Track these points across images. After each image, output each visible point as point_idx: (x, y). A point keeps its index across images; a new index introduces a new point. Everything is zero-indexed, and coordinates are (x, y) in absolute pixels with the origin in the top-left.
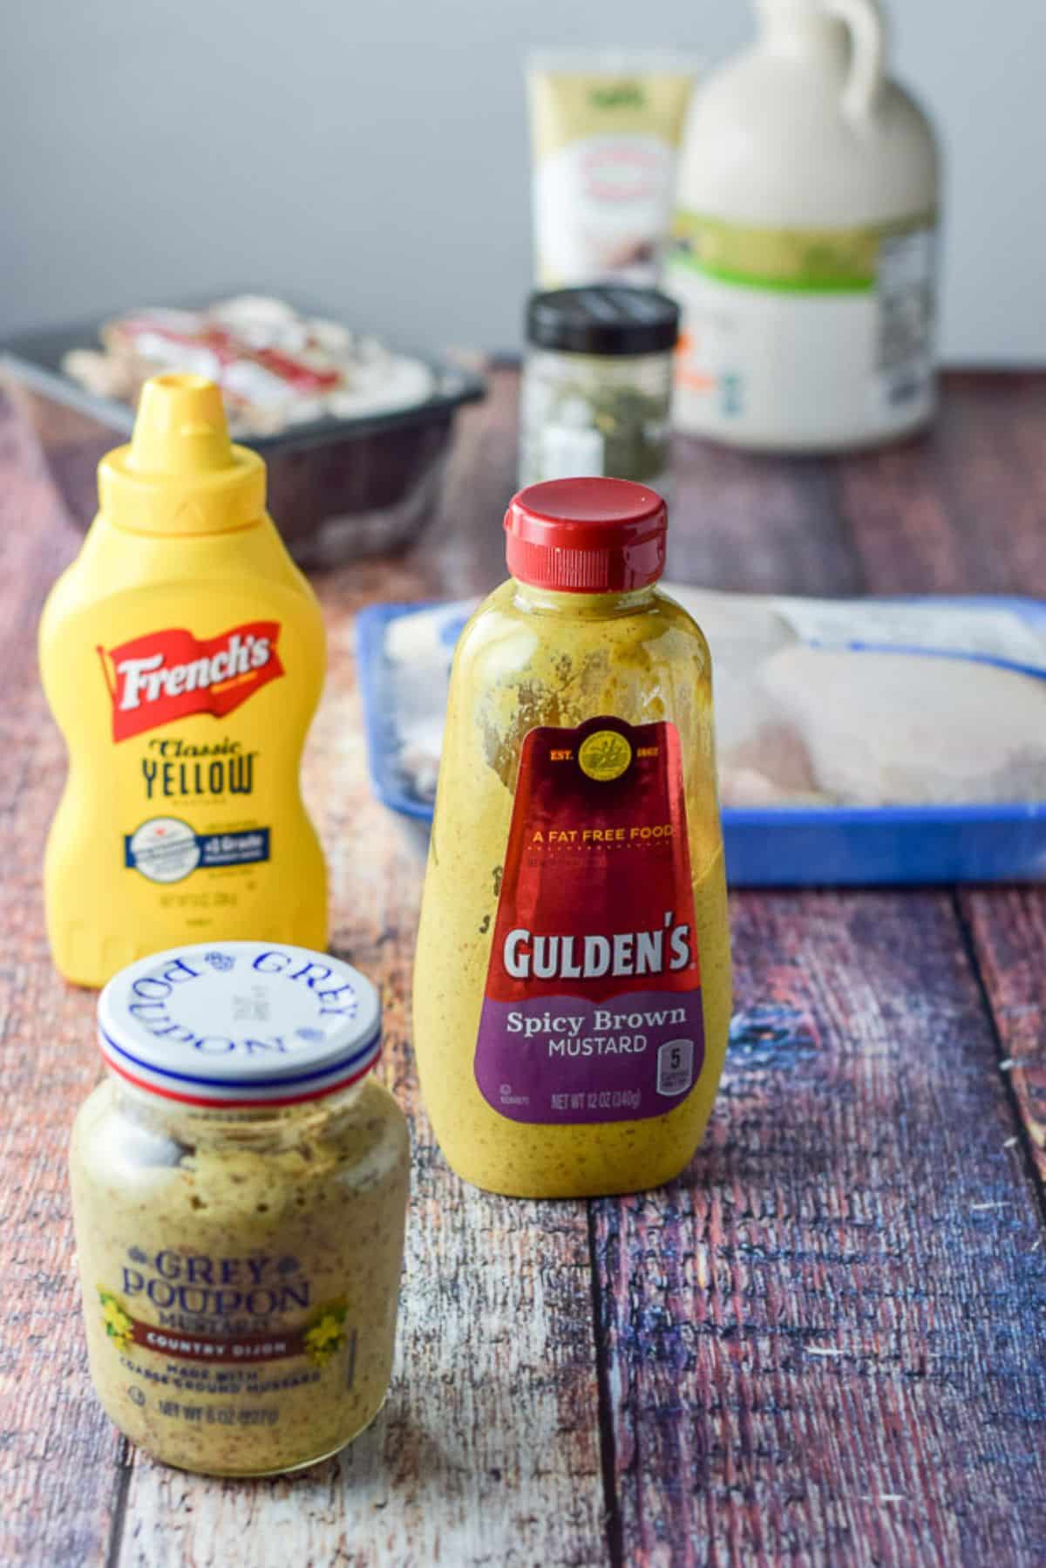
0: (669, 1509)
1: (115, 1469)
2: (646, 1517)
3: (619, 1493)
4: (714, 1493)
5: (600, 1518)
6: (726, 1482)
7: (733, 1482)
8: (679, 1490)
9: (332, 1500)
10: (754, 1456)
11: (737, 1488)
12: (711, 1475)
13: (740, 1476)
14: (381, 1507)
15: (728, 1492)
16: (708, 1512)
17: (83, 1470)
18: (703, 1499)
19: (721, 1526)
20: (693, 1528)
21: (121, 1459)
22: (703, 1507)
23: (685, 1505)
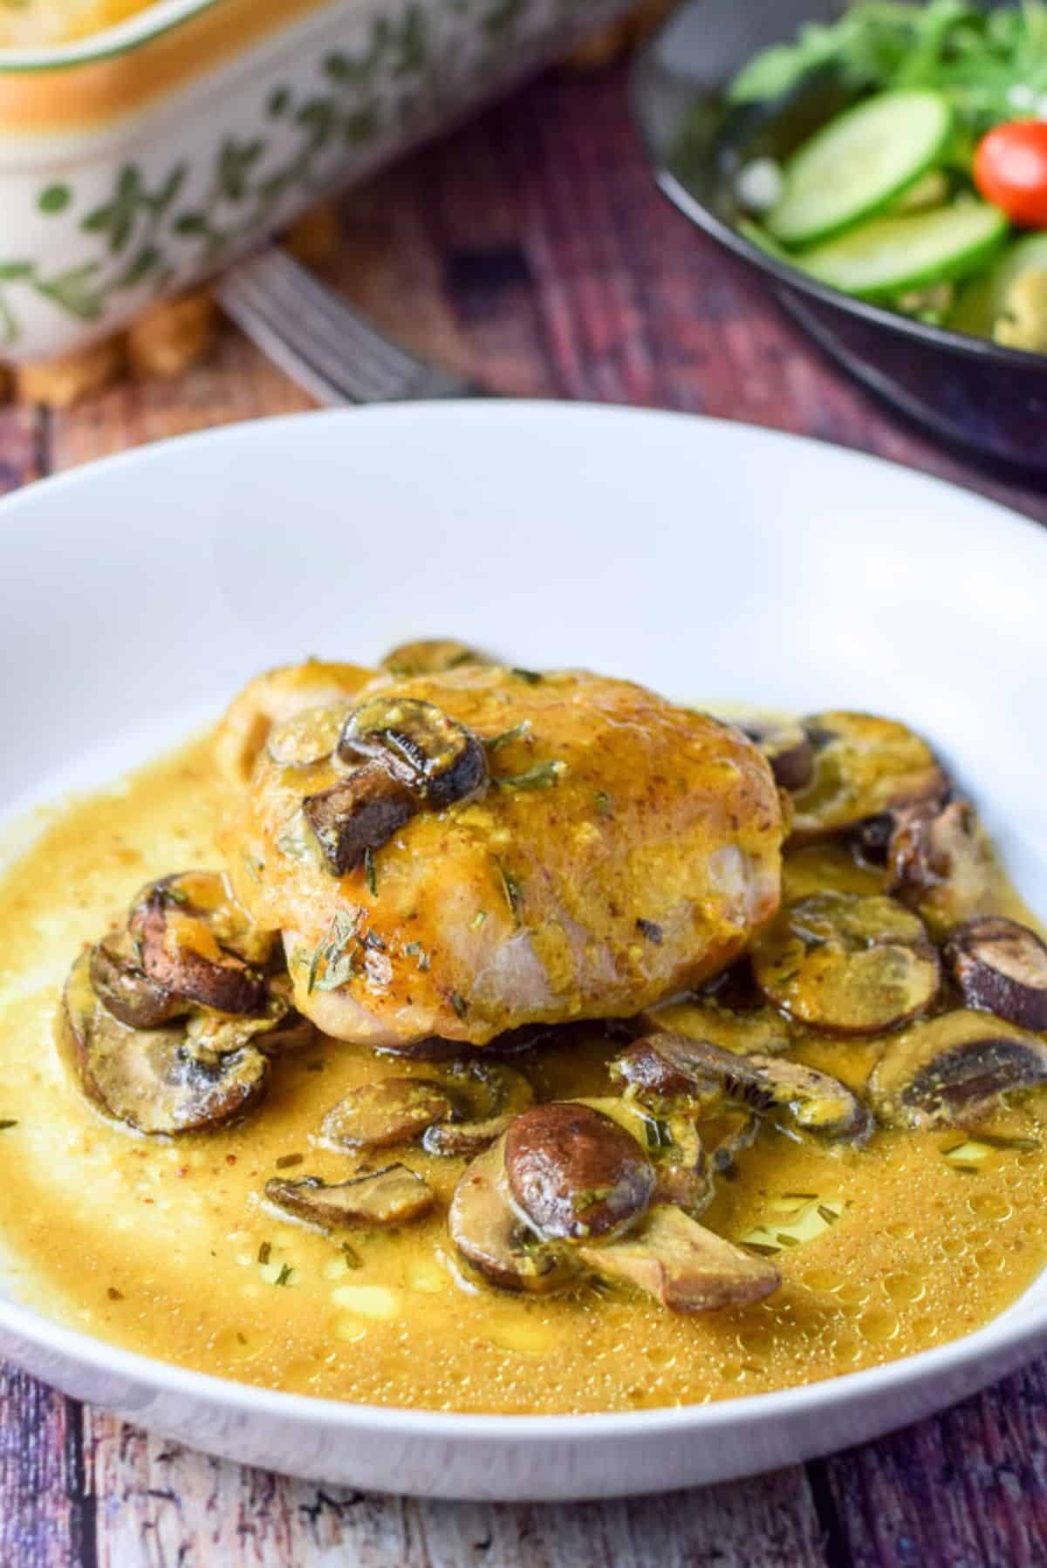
0: (915, 1515)
1: (70, 1504)
2: (883, 1533)
3: (835, 1491)
4: (974, 1477)
5: (815, 1542)
6: (989, 1459)
7: (999, 1457)
8: (923, 1477)
9: (409, 1542)
10: (1022, 1402)
11: (1006, 1467)
12: (965, 1445)
13: (1006, 1441)
14: (484, 1547)
15: (996, 1476)
16: (973, 1514)
17: (20, 1512)
18: (961, 1493)
19: (997, 1541)
20: (956, 1548)
21: (75, 1484)
22: (964, 1508)
23: (936, 1504)
